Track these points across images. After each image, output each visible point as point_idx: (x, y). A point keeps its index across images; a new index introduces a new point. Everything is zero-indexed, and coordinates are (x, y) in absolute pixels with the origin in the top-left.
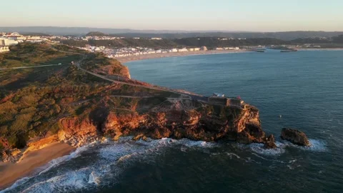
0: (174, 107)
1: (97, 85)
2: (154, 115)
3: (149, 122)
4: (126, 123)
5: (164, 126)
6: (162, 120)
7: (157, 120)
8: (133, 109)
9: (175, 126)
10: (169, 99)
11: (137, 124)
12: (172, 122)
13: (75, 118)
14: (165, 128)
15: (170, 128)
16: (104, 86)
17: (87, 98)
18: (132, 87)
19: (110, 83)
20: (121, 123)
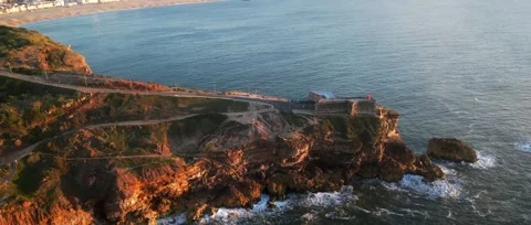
0: (256, 132)
1: (38, 105)
2: (221, 158)
3: (211, 174)
4: (161, 189)
5: (245, 177)
6: (238, 164)
7: (227, 167)
8: (166, 152)
9: (267, 172)
10: (232, 116)
11: (185, 184)
12: (259, 166)
13: (27, 204)
14: (248, 180)
15: (258, 177)
16: (58, 105)
17: (27, 141)
18: (131, 97)
19: (71, 94)
20: (151, 189)
